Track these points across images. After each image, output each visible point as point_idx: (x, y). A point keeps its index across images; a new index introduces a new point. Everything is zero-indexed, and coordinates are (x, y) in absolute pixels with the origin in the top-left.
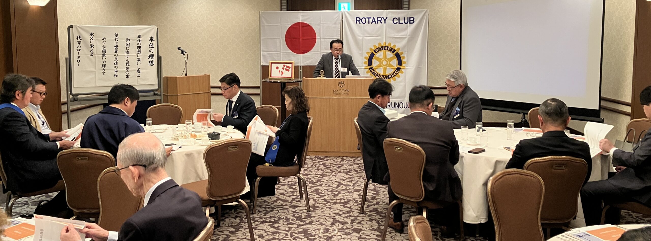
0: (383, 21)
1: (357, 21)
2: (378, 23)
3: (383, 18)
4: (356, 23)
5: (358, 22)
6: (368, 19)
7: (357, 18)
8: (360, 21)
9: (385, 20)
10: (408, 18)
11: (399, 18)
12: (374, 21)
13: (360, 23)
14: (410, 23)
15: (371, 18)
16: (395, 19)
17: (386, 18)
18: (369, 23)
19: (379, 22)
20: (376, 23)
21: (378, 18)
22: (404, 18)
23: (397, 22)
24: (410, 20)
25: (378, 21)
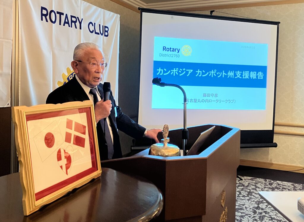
0: (78, 24)
1: (42, 15)
2: (71, 27)
3: (78, 18)
4: (42, 20)
5: (44, 17)
6: (59, 15)
7: (43, 8)
8: (48, 17)
9: (80, 23)
10: (103, 26)
11: (95, 24)
12: (67, 21)
13: (47, 21)
14: (105, 36)
15: (63, 14)
16: (91, 25)
17: (82, 19)
18: (60, 24)
19: (73, 24)
20: (69, 26)
21: (72, 17)
22: (100, 25)
23: (93, 30)
24: (105, 31)
25: (72, 21)
